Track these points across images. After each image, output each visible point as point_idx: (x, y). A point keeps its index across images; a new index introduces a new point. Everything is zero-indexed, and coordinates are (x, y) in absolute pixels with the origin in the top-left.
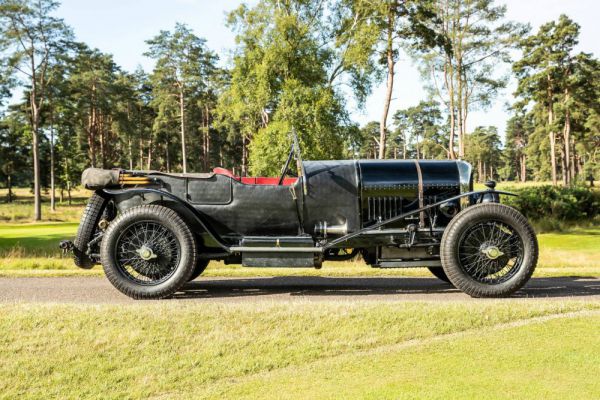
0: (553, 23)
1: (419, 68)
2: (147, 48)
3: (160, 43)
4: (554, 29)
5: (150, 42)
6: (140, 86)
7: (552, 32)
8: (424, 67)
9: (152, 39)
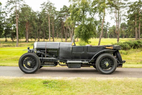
0: (137, 2)
1: (109, 12)
2: (41, 6)
3: (44, 5)
4: (137, 3)
5: (41, 5)
6: (38, 15)
7: (137, 4)
8: (110, 12)
9: (42, 4)
